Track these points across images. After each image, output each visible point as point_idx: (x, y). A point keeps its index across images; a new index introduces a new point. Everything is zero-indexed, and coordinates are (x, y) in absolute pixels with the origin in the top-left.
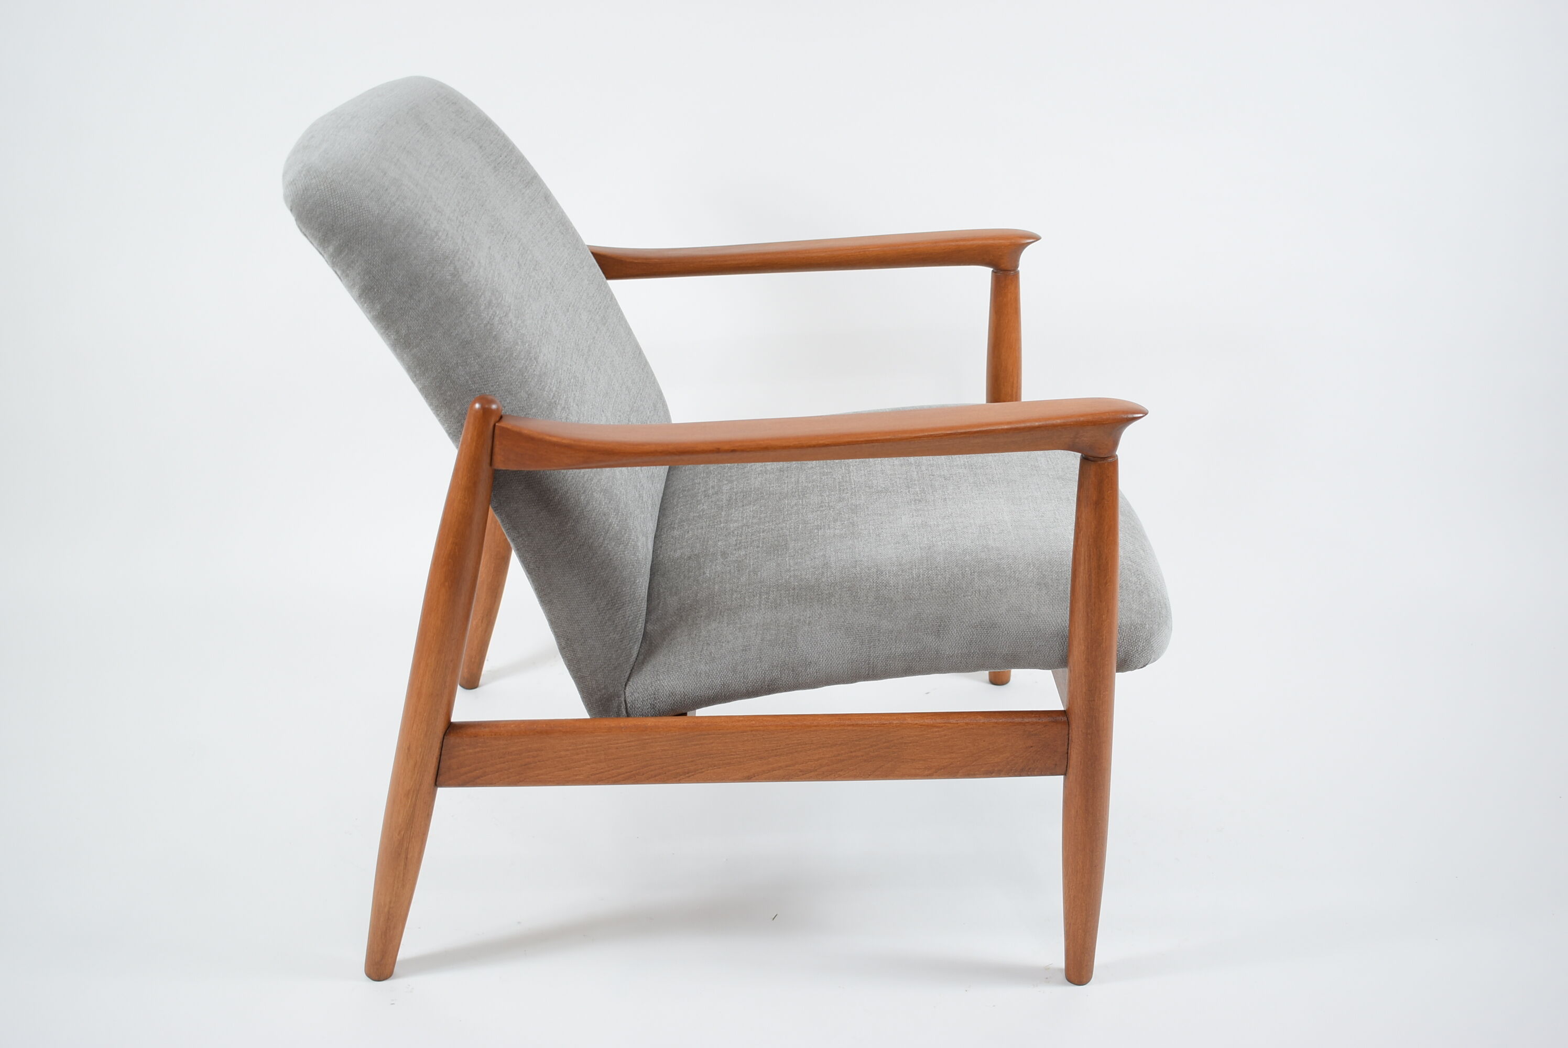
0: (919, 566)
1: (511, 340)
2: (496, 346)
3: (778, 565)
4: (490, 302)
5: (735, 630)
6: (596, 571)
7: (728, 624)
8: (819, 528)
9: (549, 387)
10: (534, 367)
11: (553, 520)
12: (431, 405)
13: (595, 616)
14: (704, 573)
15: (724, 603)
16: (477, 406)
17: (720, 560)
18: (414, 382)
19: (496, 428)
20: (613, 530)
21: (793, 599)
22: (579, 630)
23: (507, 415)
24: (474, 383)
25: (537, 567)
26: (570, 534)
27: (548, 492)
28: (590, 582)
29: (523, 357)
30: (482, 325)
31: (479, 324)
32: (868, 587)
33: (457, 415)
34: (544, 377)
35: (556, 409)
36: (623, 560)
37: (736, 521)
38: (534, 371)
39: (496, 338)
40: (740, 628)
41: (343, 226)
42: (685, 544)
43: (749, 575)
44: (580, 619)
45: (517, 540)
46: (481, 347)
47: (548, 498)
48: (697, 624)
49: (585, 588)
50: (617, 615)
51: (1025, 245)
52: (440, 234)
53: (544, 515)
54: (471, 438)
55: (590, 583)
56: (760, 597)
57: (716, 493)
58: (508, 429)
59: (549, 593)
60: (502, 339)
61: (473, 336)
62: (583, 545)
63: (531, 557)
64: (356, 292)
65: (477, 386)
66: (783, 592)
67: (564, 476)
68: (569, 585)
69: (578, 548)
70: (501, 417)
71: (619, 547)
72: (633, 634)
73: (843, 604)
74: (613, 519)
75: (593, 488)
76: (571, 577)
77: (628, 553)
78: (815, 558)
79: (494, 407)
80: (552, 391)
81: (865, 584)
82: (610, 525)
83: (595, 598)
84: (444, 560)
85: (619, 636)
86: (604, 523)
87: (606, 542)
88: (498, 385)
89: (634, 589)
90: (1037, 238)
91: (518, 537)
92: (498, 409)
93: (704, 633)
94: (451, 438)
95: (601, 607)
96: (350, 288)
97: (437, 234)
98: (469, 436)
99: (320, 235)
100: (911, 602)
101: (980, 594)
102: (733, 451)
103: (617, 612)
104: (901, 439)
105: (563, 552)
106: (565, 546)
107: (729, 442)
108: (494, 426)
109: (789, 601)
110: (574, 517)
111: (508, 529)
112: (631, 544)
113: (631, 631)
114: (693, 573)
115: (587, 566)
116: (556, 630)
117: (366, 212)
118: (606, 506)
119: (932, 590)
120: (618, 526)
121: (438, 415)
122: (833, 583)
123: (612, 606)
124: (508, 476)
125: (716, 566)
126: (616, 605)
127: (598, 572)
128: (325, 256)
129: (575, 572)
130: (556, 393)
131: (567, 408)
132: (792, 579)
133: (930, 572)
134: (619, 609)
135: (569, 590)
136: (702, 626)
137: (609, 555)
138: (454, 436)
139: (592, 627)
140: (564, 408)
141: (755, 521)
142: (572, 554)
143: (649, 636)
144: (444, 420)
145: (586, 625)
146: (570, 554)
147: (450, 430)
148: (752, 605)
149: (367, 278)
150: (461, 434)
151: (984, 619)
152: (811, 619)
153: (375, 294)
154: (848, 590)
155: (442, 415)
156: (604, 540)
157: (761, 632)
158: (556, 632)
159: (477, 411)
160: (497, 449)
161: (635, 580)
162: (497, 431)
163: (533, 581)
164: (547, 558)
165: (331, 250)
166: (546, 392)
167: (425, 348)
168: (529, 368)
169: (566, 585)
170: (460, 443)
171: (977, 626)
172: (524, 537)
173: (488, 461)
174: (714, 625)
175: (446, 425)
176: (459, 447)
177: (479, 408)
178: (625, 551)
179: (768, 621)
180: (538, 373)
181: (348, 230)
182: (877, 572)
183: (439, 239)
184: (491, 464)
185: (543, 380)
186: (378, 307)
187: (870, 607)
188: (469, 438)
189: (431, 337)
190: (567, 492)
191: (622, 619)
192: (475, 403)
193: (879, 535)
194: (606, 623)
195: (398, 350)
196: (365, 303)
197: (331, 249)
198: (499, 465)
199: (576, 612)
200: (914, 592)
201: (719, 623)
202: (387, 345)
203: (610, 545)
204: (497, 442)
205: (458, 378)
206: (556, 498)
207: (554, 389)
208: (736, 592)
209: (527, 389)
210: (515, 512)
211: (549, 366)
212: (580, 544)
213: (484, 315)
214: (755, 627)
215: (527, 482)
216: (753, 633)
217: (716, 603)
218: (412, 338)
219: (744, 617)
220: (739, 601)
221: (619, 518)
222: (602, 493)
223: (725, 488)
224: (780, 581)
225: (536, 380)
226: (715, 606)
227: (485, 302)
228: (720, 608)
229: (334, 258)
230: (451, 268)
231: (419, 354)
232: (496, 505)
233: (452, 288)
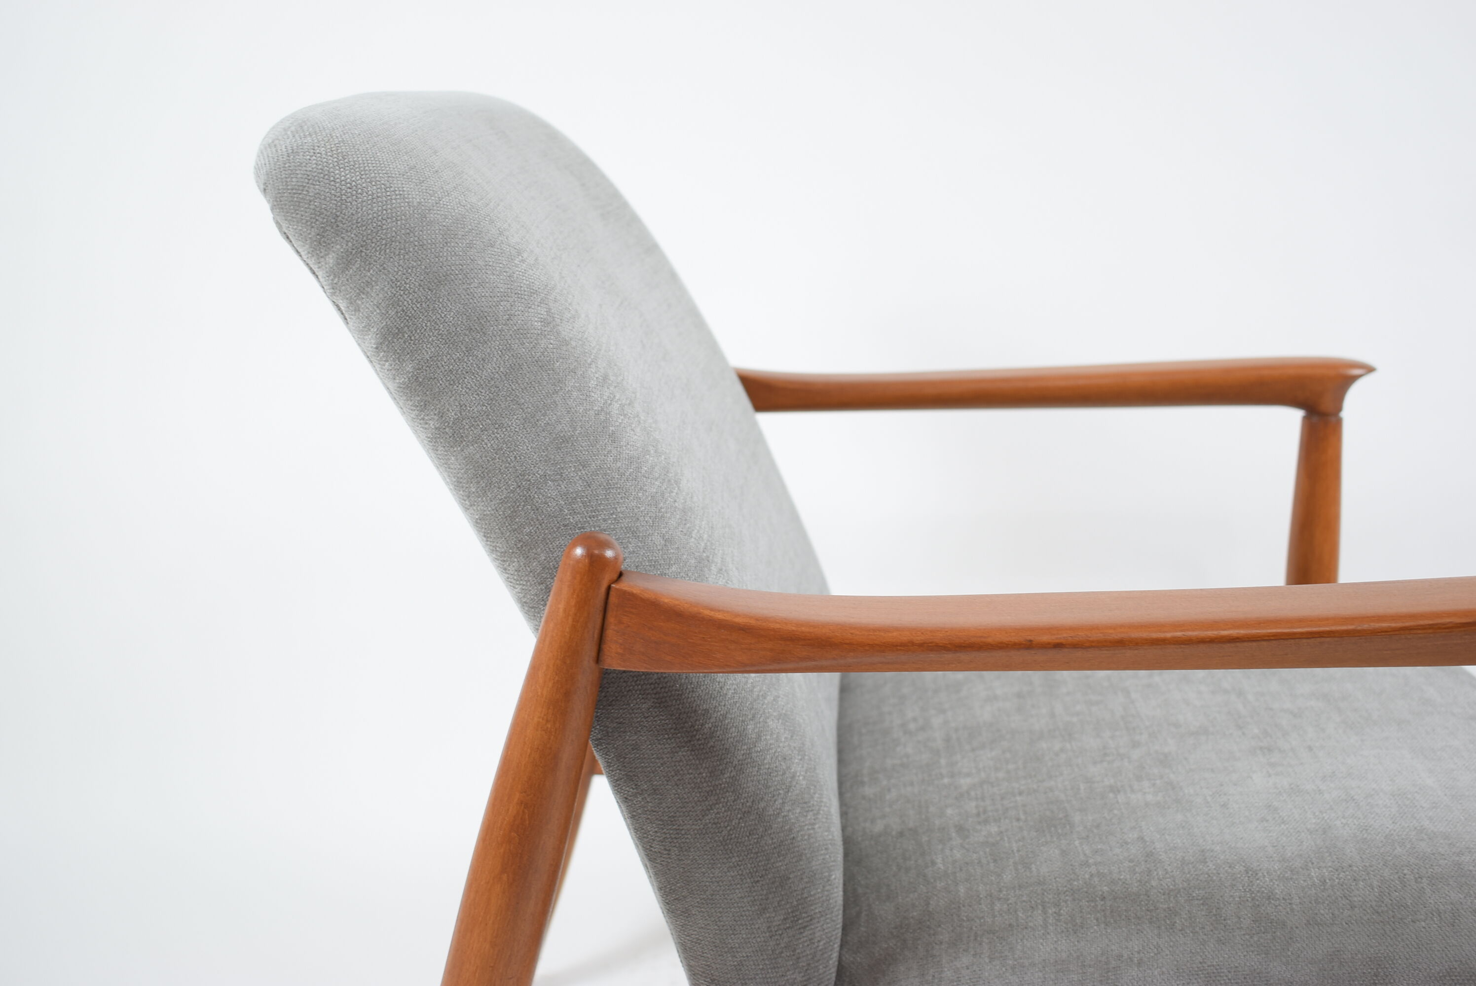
0: (1318, 863)
1: (638, 445)
2: (614, 452)
3: (1064, 853)
4: (605, 378)
5: (1004, 969)
6: (769, 860)
7: (991, 959)
8: (1114, 789)
9: (698, 531)
10: (674, 494)
11: (699, 766)
12: (493, 550)
13: (764, 941)
14: (933, 863)
15: (980, 918)
16: (579, 551)
17: (957, 841)
18: (466, 509)
19: (612, 593)
20: (797, 786)
21: (1105, 916)
22: (735, 966)
23: (631, 572)
24: (574, 512)
25: (665, 849)
26: (727, 791)
27: (693, 714)
28: (759, 879)
29: (657, 475)
30: (592, 413)
31: (586, 410)
32: (1237, 899)
33: (539, 569)
34: (690, 514)
35: (710, 570)
36: (812, 840)
37: (968, 775)
38: (675, 501)
39: (614, 438)
40: (1013, 968)
41: (355, 217)
42: (887, 810)
43: (1016, 869)
44: (737, 945)
45: (632, 801)
46: (587, 450)
47: (693, 726)
48: (933, 956)
49: (748, 889)
50: (800, 939)
51: (1353, 379)
52: (525, 255)
53: (684, 756)
54: (565, 610)
55: (758, 881)
56: (1045, 912)
57: (922, 729)
58: (632, 595)
59: (685, 897)
60: (624, 440)
61: (575, 429)
62: (749, 812)
63: (656, 832)
64: (371, 340)
65: (578, 518)
66: (1084, 903)
67: (721, 688)
68: (720, 883)
69: (741, 818)
70: (621, 575)
71: (806, 816)
72: (825, 972)
73: (1197, 929)
74: (797, 768)
75: (766, 711)
76: (726, 869)
77: (820, 827)
78: (1127, 843)
79: (609, 554)
80: (703, 540)
81: (1232, 894)
82: (793, 777)
83: (765, 909)
84: (501, 832)
85: (803, 977)
86: (784, 774)
87: (787, 808)
88: (615, 519)
89: (827, 891)
90: (1370, 369)
91: (635, 795)
92: (616, 558)
93: (948, 974)
94: (527, 613)
95: (774, 924)
96: (361, 333)
97: (519, 254)
98: (561, 606)
99: (313, 234)
100: (1319, 929)
101: (1441, 919)
102: (1058, 646)
103: (801, 933)
104: (1375, 633)
105: (714, 823)
106: (718, 813)
107: (1049, 629)
108: (609, 588)
109: (1097, 920)
110: (736, 762)
111: (617, 780)
112: (823, 810)
113: (821, 967)
114: (912, 862)
115: (754, 851)
116: (692, 963)
117: (398, 197)
118: (786, 744)
119: (1353, 907)
120: (804, 779)
121: (505, 569)
122: (1172, 890)
123: (792, 922)
124: (624, 684)
125: (951, 850)
126: (800, 922)
127: (772, 861)
128: (320, 274)
129: (733, 860)
130: (708, 544)
131: (726, 570)
132: (1096, 879)
133: (1341, 876)
134: (805, 927)
135: (721, 892)
136: (944, 961)
137: (790, 830)
138: (532, 608)
139: (757, 960)
140: (721, 570)
141: (1001, 775)
142: (729, 828)
143: (848, 974)
144: (515, 579)
145: (747, 956)
146: (726, 827)
147: (524, 597)
148: (1031, 924)
149: (392, 313)
150: (545, 605)
151: (1456, 965)
152: (1142, 955)
153: (405, 342)
154: (1203, 904)
155: (511, 569)
156: (783, 803)
157: (1053, 976)
158: (691, 966)
159: (578, 561)
160: (610, 633)
161: (830, 876)
162: (613, 599)
163: (656, 874)
164: (686, 833)
165: (331, 261)
166: (693, 540)
167: (489, 445)
168: (667, 495)
169: (716, 884)
170: (543, 620)
171: (1445, 976)
172: (646, 795)
173: (594, 654)
174: (966, 960)
175: (519, 588)
176: (540, 628)
177: (582, 556)
178: (814, 824)
179: (1064, 955)
180: (681, 507)
181: (362, 226)
182: (1247, 873)
183: (523, 261)
184: (598, 659)
185: (688, 518)
186: (409, 367)
187: (1247, 937)
188: (561, 610)
189: (501, 426)
190: (725, 716)
191: (808, 945)
192: (574, 545)
193: (1224, 806)
194: (782, 952)
195: (440, 448)
196: (386, 361)
197: (331, 259)
198: (614, 662)
199: (731, 932)
200: (1322, 912)
201: (974, 955)
202: (422, 442)
203: (793, 814)
204: (611, 619)
205: (546, 503)
206: (707, 726)
207: (705, 536)
208: (999, 899)
209: (664, 531)
210: (633, 749)
211: (695, 499)
212: (743, 810)
213: (595, 396)
214: (1040, 966)
215: (657, 696)
216: (1039, 978)
217: (965, 919)
218: (467, 427)
219: (1019, 947)
220: (1006, 917)
221: (805, 765)
222: (780, 721)
223: (937, 721)
224: (1076, 883)
225: (678, 517)
226: (965, 924)
227: (597, 376)
228: (974, 928)
229: (335, 277)
230: (543, 311)
231: (478, 456)
232: (599, 736)
233: (543, 343)
